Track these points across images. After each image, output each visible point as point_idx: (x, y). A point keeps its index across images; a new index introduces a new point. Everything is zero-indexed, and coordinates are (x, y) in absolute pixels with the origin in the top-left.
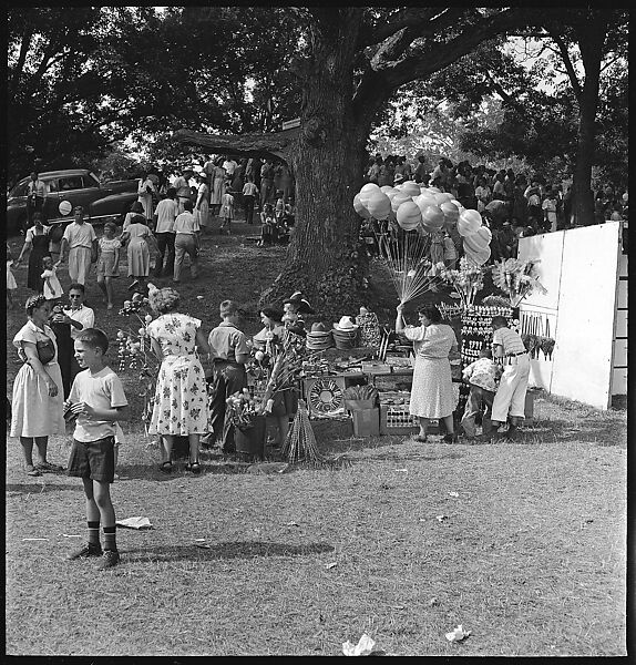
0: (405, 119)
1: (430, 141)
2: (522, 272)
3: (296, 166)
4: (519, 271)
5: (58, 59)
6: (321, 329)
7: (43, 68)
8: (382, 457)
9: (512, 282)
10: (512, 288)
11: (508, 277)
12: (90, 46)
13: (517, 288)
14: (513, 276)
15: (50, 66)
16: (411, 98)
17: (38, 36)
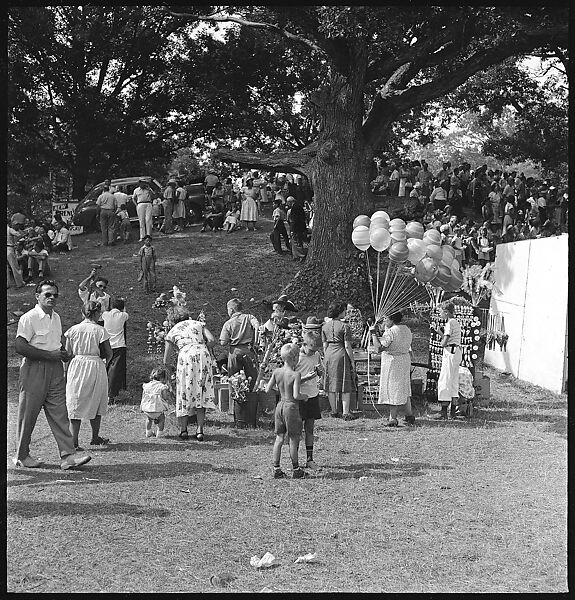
0: (432, 128)
1: (469, 140)
2: (482, 278)
3: (314, 180)
4: (479, 276)
5: (132, 80)
6: (314, 322)
7: (119, 88)
8: (351, 429)
9: (474, 286)
10: (474, 291)
11: (470, 282)
12: (160, 68)
13: (478, 291)
14: (474, 281)
15: (125, 86)
16: (437, 109)
17: (114, 61)
